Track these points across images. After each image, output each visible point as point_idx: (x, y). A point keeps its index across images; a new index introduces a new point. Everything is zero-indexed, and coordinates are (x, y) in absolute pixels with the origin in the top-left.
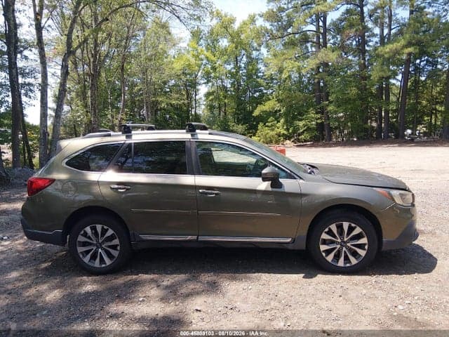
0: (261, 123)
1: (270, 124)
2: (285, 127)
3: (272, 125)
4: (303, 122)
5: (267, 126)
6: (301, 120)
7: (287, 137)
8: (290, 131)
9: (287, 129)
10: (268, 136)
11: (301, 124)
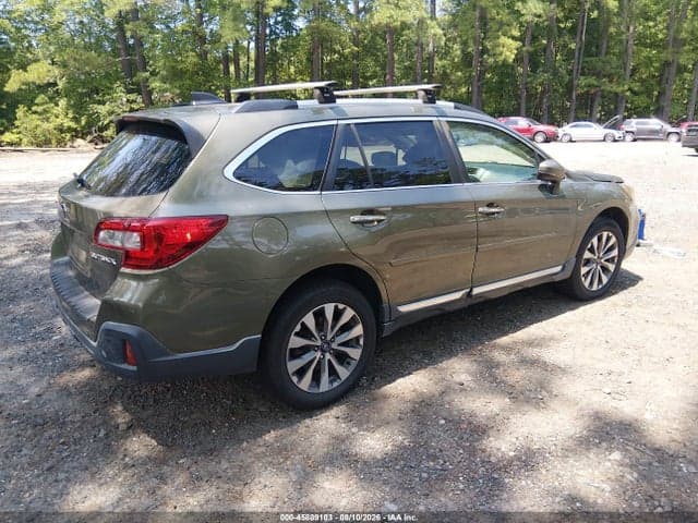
0: (21, 106)
1: (40, 109)
2: (71, 115)
3: (45, 111)
4: (107, 107)
5: (35, 112)
6: (104, 103)
7: (77, 134)
8: (83, 123)
9: (76, 120)
10: (38, 131)
11: (103, 109)
